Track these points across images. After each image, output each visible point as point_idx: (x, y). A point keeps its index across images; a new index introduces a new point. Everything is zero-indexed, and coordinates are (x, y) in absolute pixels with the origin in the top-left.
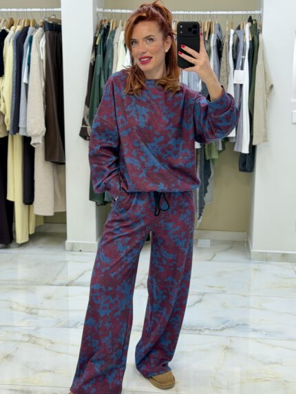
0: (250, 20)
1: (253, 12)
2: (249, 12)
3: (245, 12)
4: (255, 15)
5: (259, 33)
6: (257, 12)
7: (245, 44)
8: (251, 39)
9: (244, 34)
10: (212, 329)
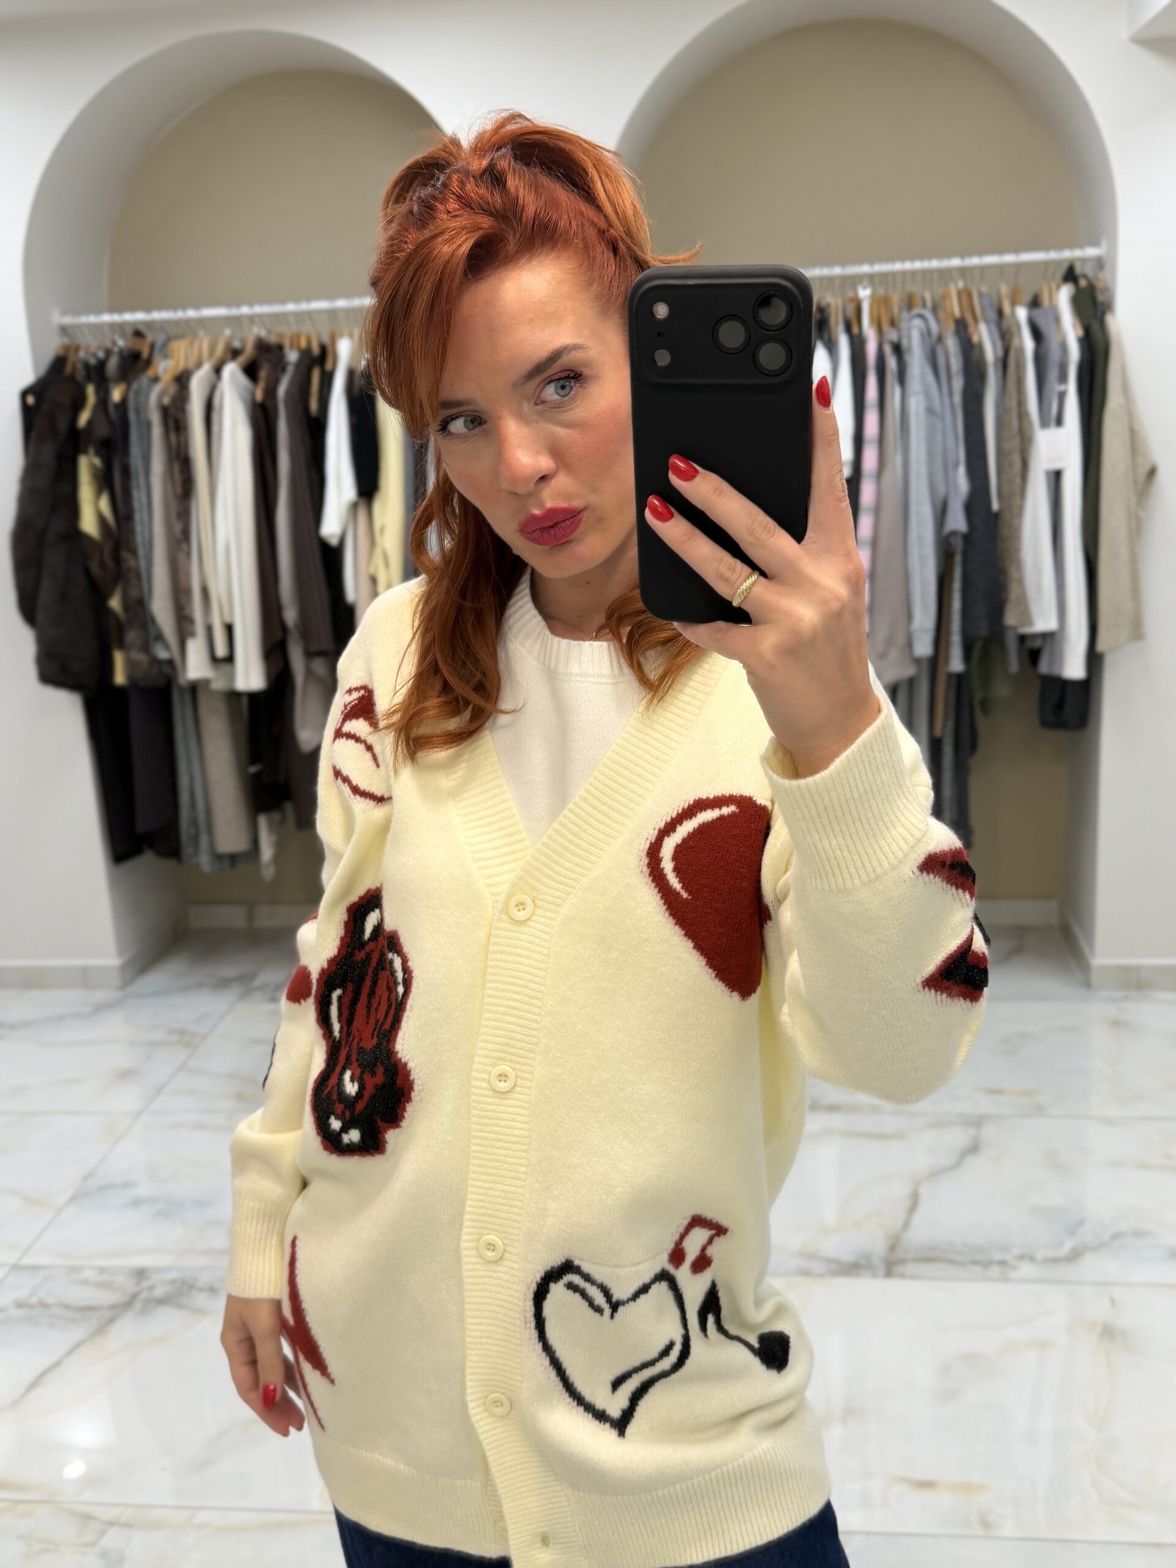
0: (1070, 275)
1: (1077, 253)
2: (1067, 254)
3: (1053, 255)
4: (1084, 260)
5: (1103, 313)
6: (1091, 252)
7: (1064, 348)
8: (1080, 332)
9: (1057, 320)
10: (1039, 1256)
